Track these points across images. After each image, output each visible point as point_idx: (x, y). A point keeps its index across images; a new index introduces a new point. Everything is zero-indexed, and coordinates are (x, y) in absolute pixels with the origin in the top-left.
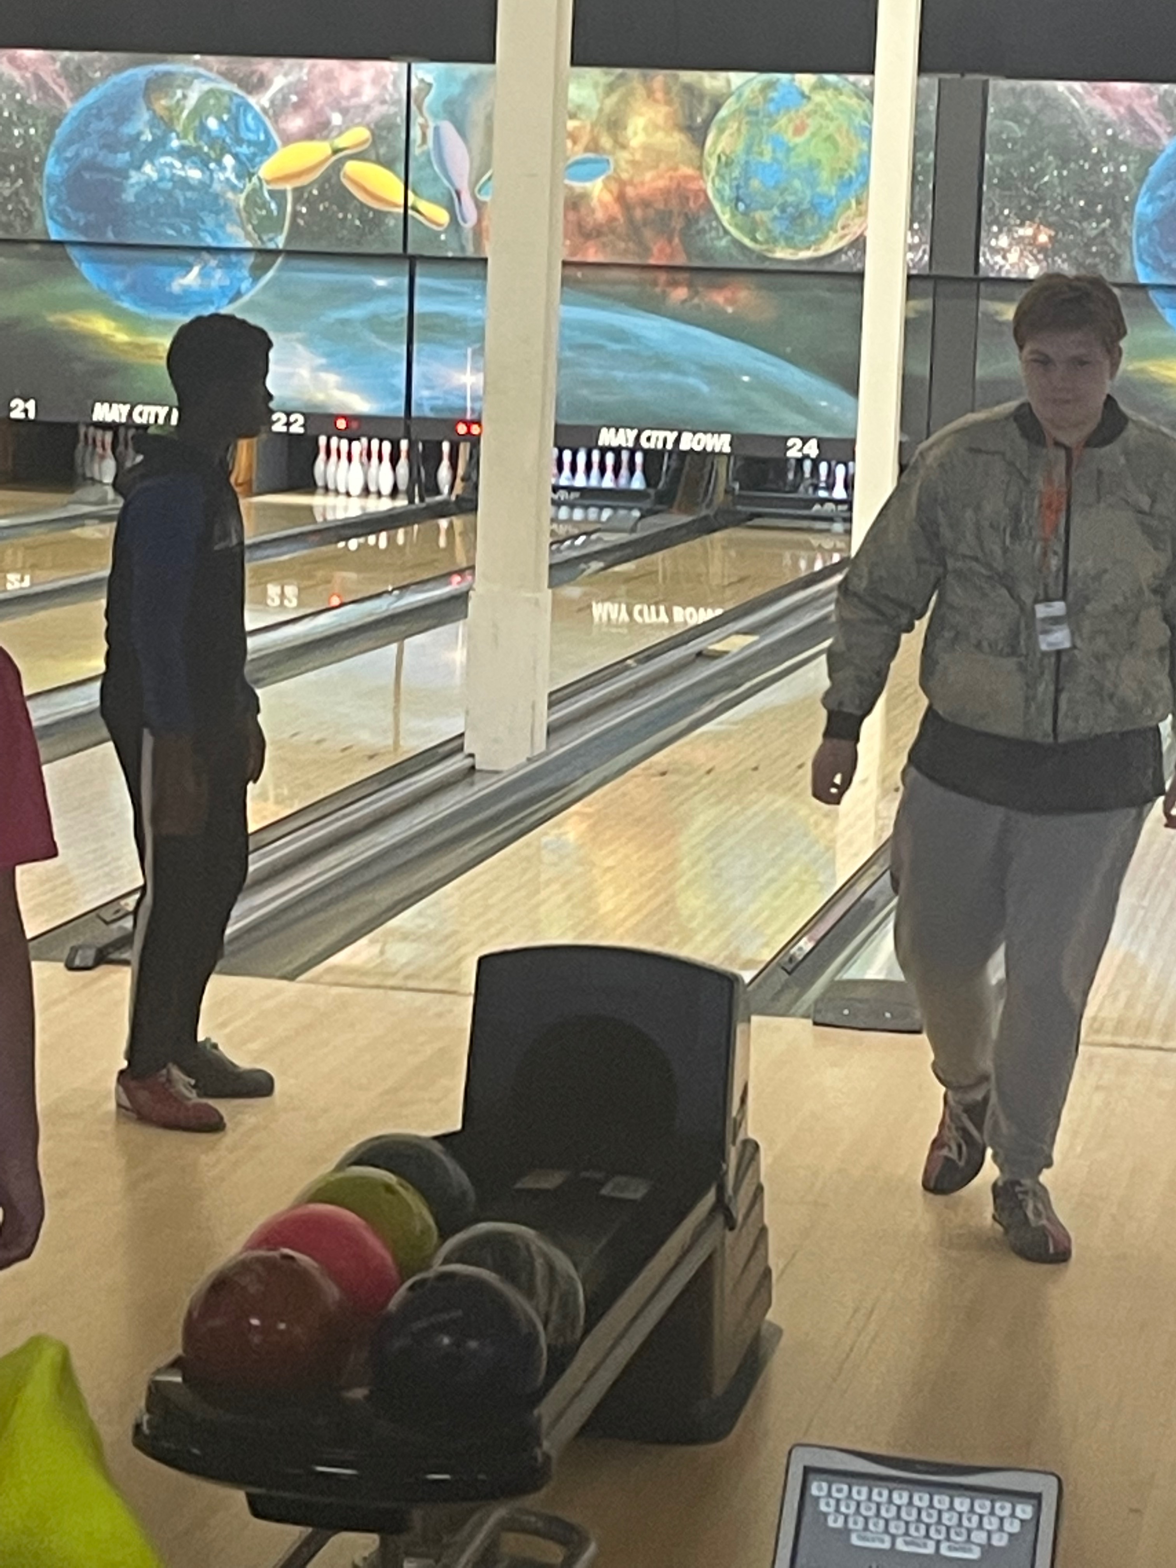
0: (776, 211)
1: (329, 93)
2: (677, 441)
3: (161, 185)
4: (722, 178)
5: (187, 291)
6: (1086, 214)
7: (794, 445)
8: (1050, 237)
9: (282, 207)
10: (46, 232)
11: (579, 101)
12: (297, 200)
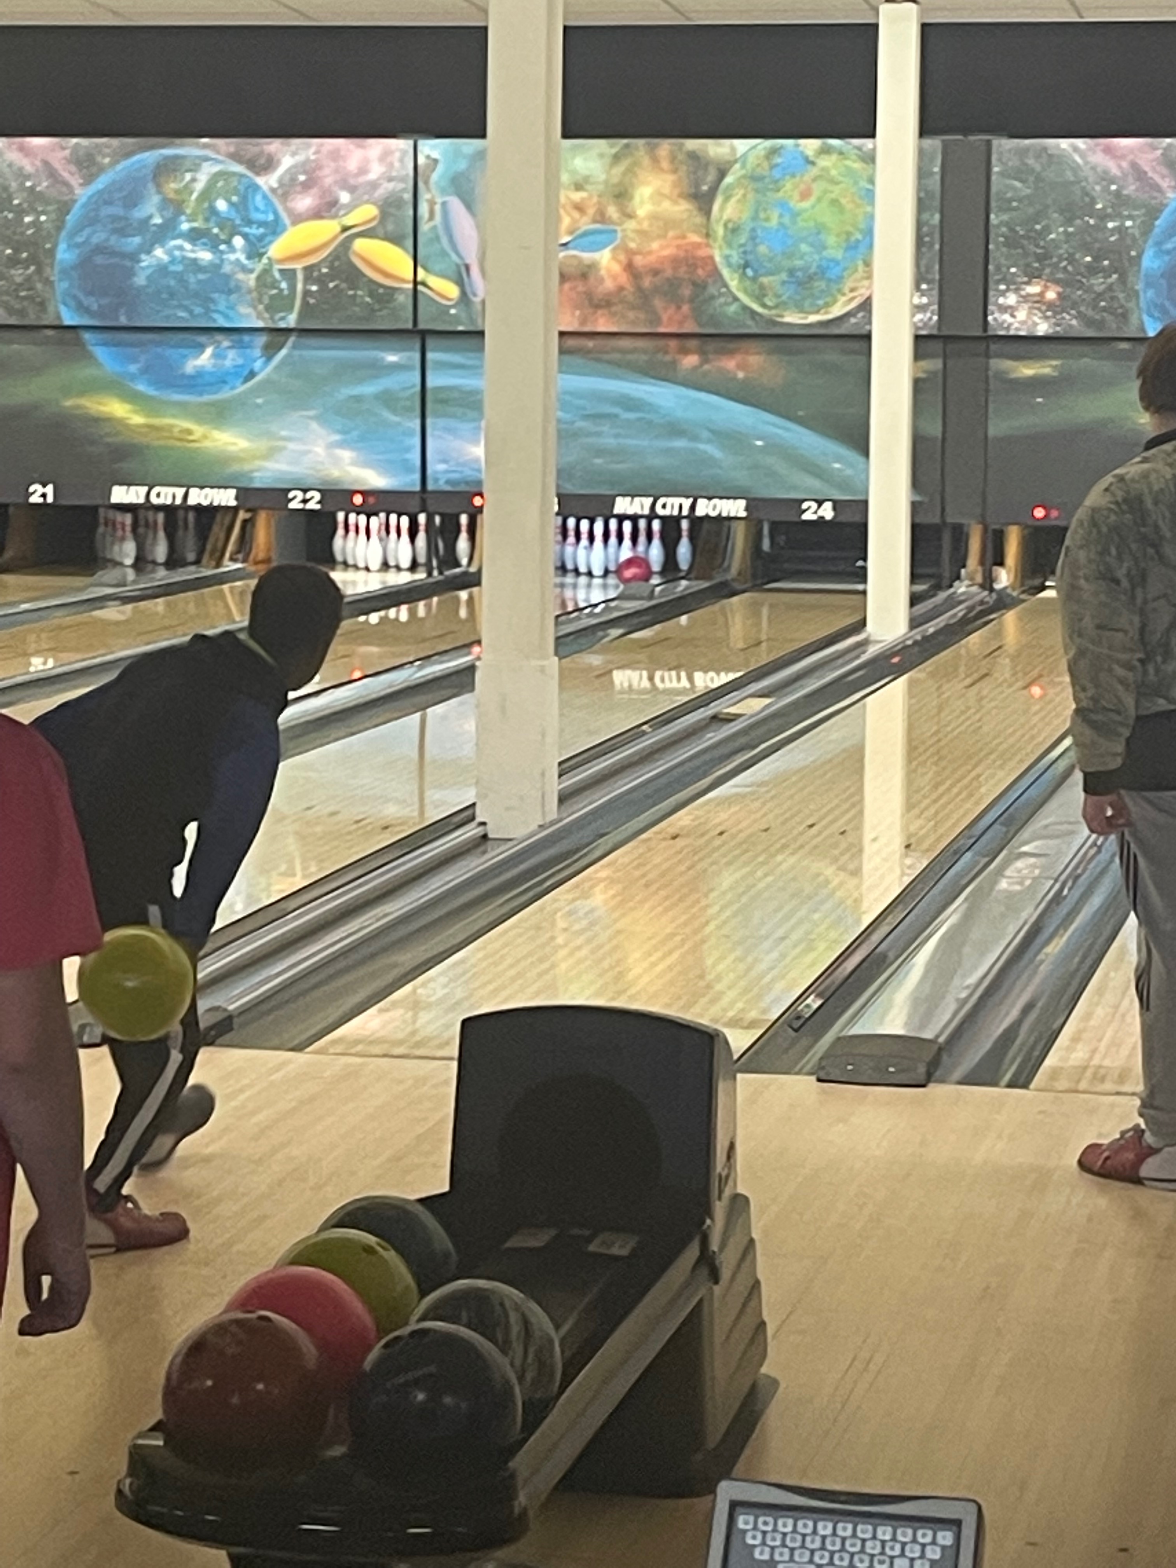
0: (784, 276)
1: (337, 171)
2: (693, 507)
3: (172, 268)
4: (729, 245)
5: (200, 373)
6: (1093, 270)
7: (809, 508)
8: (1059, 294)
9: (292, 287)
10: (59, 317)
11: (587, 173)
12: (307, 279)
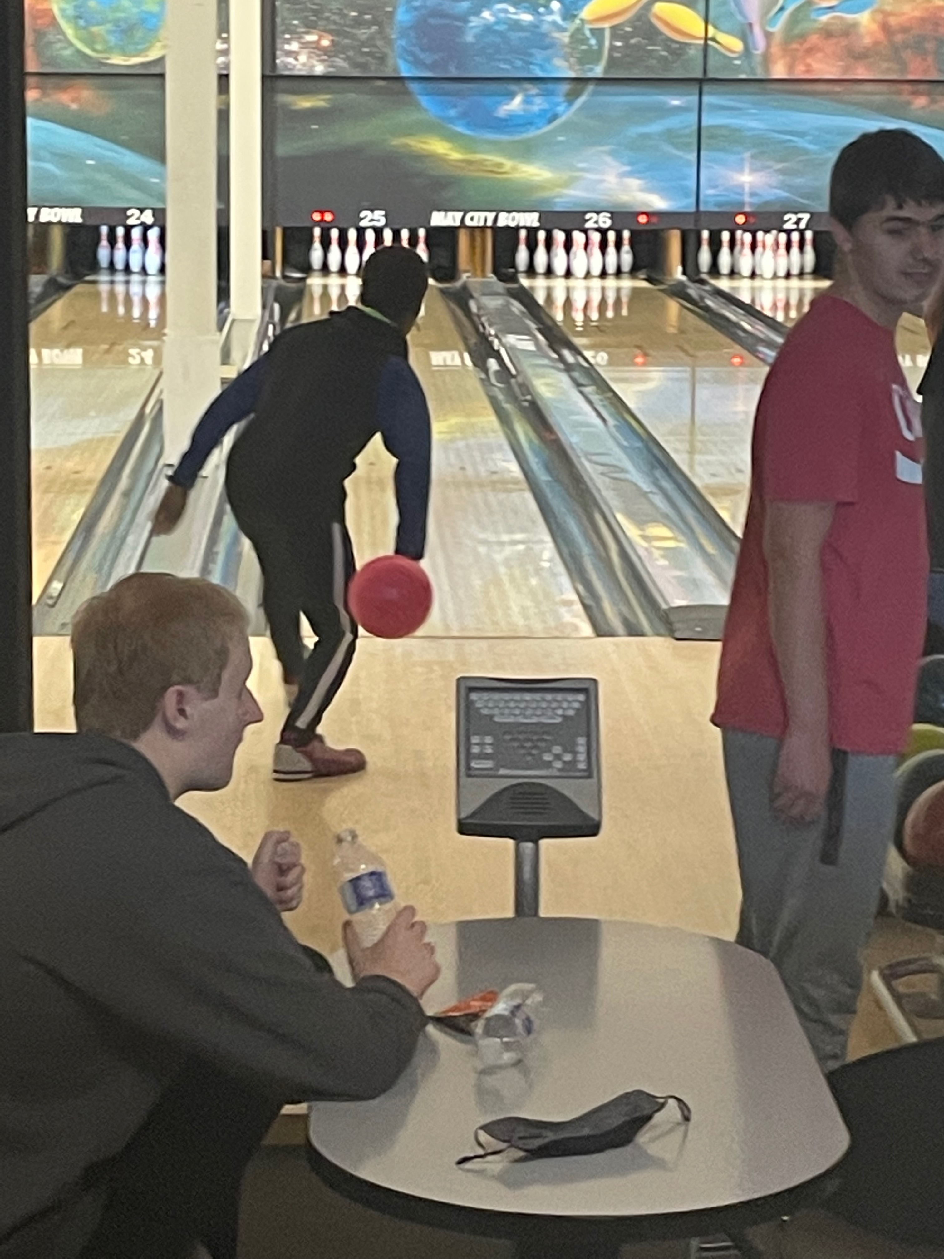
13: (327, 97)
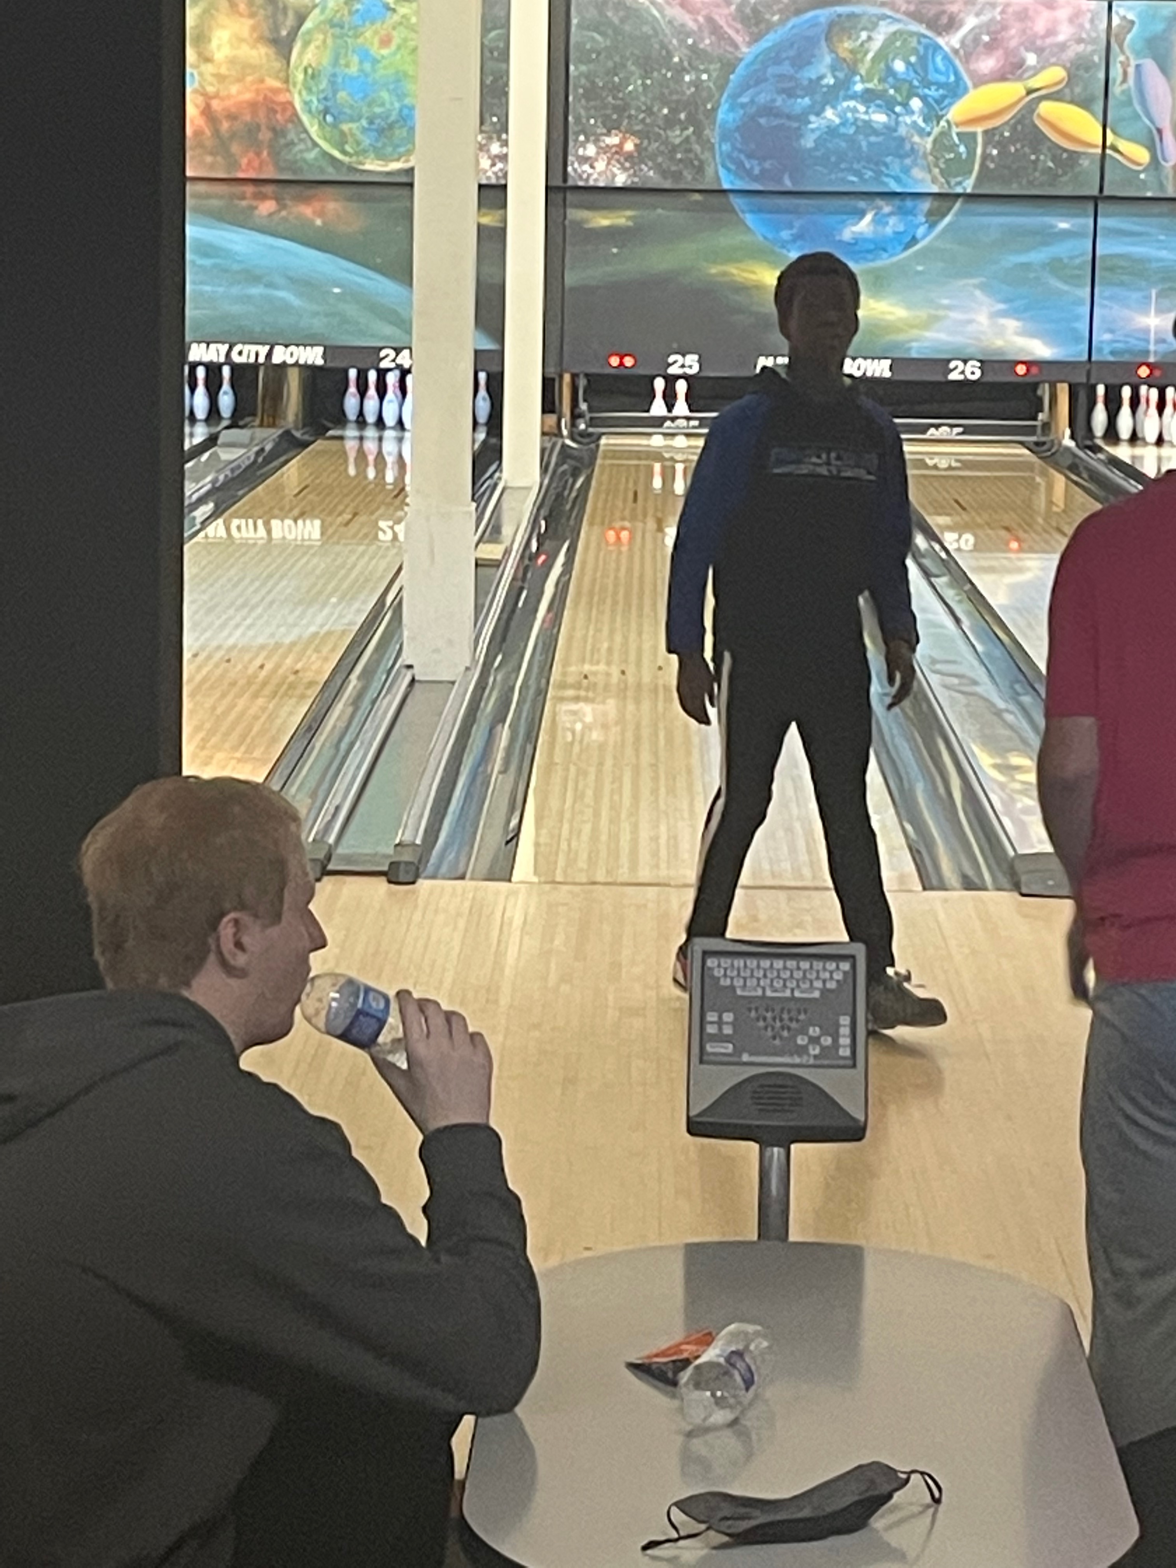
13: (629, 213)
